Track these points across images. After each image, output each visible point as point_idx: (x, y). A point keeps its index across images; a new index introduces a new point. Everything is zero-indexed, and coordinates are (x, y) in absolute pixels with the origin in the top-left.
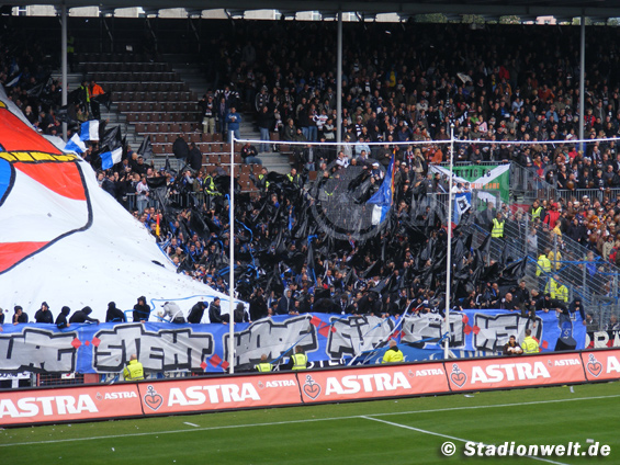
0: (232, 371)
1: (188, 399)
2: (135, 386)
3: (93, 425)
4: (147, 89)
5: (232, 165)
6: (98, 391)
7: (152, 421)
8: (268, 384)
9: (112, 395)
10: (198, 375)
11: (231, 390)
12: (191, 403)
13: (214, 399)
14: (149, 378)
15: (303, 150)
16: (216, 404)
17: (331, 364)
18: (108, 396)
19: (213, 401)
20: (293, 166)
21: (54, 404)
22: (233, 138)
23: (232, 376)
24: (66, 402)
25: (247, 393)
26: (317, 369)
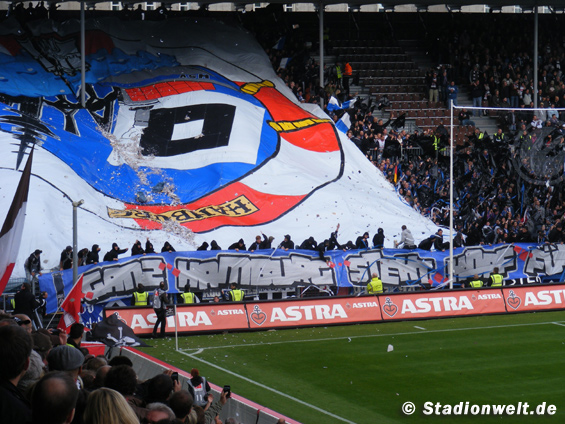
0: (451, 287)
1: (417, 308)
2: (375, 298)
3: (343, 328)
4: (385, 67)
5: (452, 126)
6: (347, 302)
7: (389, 325)
8: (480, 297)
9: (359, 305)
10: (425, 290)
11: (450, 302)
12: (419, 311)
13: (438, 308)
14: (387, 292)
15: (507, 114)
16: (438, 312)
17: (529, 281)
18: (355, 305)
19: (436, 310)
20: (499, 127)
21: (313, 311)
22: (452, 105)
23: (451, 291)
24: (323, 310)
25: (463, 304)
26: (518, 285)
